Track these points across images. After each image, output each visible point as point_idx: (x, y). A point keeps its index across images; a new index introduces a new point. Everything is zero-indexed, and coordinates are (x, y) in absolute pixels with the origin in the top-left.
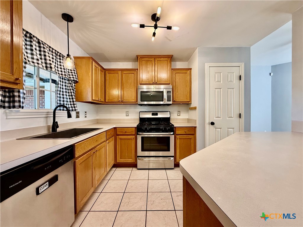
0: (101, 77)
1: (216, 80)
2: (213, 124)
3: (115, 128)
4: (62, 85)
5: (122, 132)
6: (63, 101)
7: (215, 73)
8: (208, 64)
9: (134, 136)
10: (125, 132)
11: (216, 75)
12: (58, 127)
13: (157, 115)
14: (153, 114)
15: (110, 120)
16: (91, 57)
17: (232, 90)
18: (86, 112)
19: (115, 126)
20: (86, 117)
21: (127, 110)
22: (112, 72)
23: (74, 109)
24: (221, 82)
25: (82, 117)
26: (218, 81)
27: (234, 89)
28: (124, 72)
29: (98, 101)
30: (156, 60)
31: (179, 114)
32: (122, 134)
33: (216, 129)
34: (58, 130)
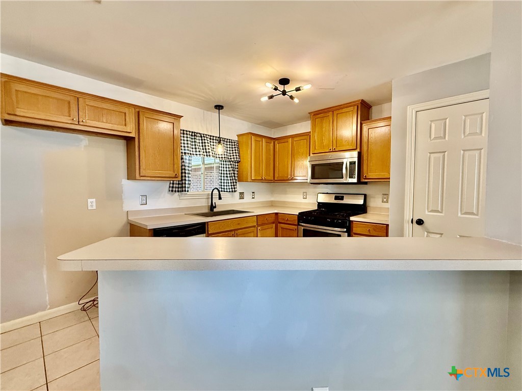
0: (268, 150)
1: (433, 137)
2: (420, 222)
3: (277, 214)
4: (224, 168)
5: (284, 219)
6: (224, 183)
7: (431, 121)
8: (413, 106)
9: (296, 227)
10: (287, 220)
11: (433, 125)
12: (215, 207)
13: (343, 200)
14: (336, 198)
15: (284, 202)
16: (250, 133)
17: (477, 153)
18: (253, 193)
19: (276, 211)
20: (253, 198)
21: (304, 190)
22: (283, 141)
23: (233, 190)
24: (445, 138)
25: (248, 198)
26: (435, 138)
27: (482, 150)
28: (295, 139)
29: (262, 180)
30: (335, 113)
31: (385, 200)
32: (283, 222)
33: (429, 234)
34: (215, 210)
